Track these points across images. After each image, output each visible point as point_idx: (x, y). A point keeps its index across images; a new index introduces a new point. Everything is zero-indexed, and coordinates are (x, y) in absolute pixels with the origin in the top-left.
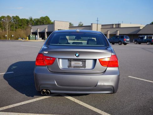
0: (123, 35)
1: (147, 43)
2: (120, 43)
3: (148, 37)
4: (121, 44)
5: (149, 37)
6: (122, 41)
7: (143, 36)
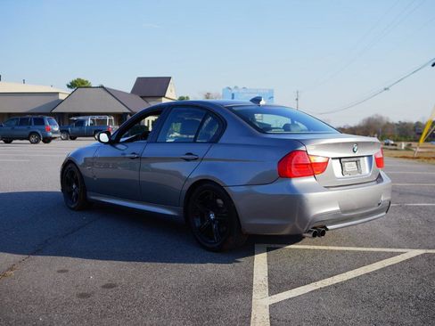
0: (39, 116)
1: (94, 136)
2: (33, 139)
3: (93, 120)
4: (37, 143)
5: (97, 120)
6: (39, 132)
7: (81, 118)
